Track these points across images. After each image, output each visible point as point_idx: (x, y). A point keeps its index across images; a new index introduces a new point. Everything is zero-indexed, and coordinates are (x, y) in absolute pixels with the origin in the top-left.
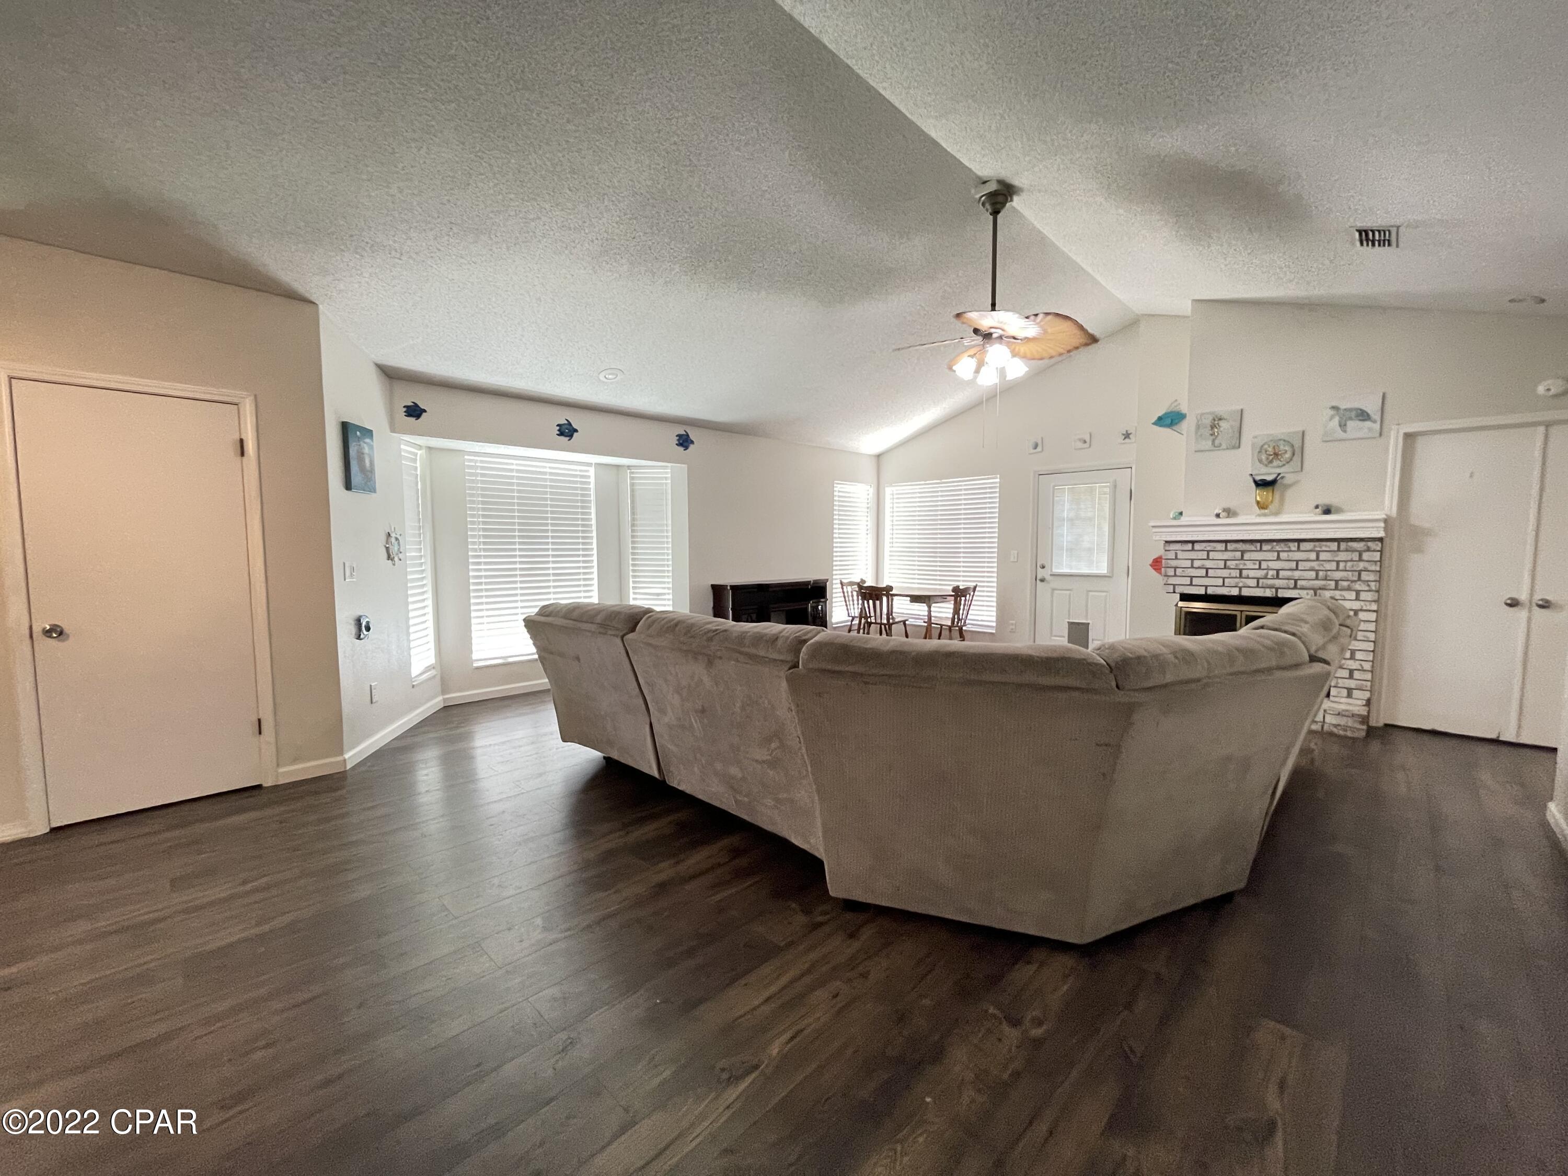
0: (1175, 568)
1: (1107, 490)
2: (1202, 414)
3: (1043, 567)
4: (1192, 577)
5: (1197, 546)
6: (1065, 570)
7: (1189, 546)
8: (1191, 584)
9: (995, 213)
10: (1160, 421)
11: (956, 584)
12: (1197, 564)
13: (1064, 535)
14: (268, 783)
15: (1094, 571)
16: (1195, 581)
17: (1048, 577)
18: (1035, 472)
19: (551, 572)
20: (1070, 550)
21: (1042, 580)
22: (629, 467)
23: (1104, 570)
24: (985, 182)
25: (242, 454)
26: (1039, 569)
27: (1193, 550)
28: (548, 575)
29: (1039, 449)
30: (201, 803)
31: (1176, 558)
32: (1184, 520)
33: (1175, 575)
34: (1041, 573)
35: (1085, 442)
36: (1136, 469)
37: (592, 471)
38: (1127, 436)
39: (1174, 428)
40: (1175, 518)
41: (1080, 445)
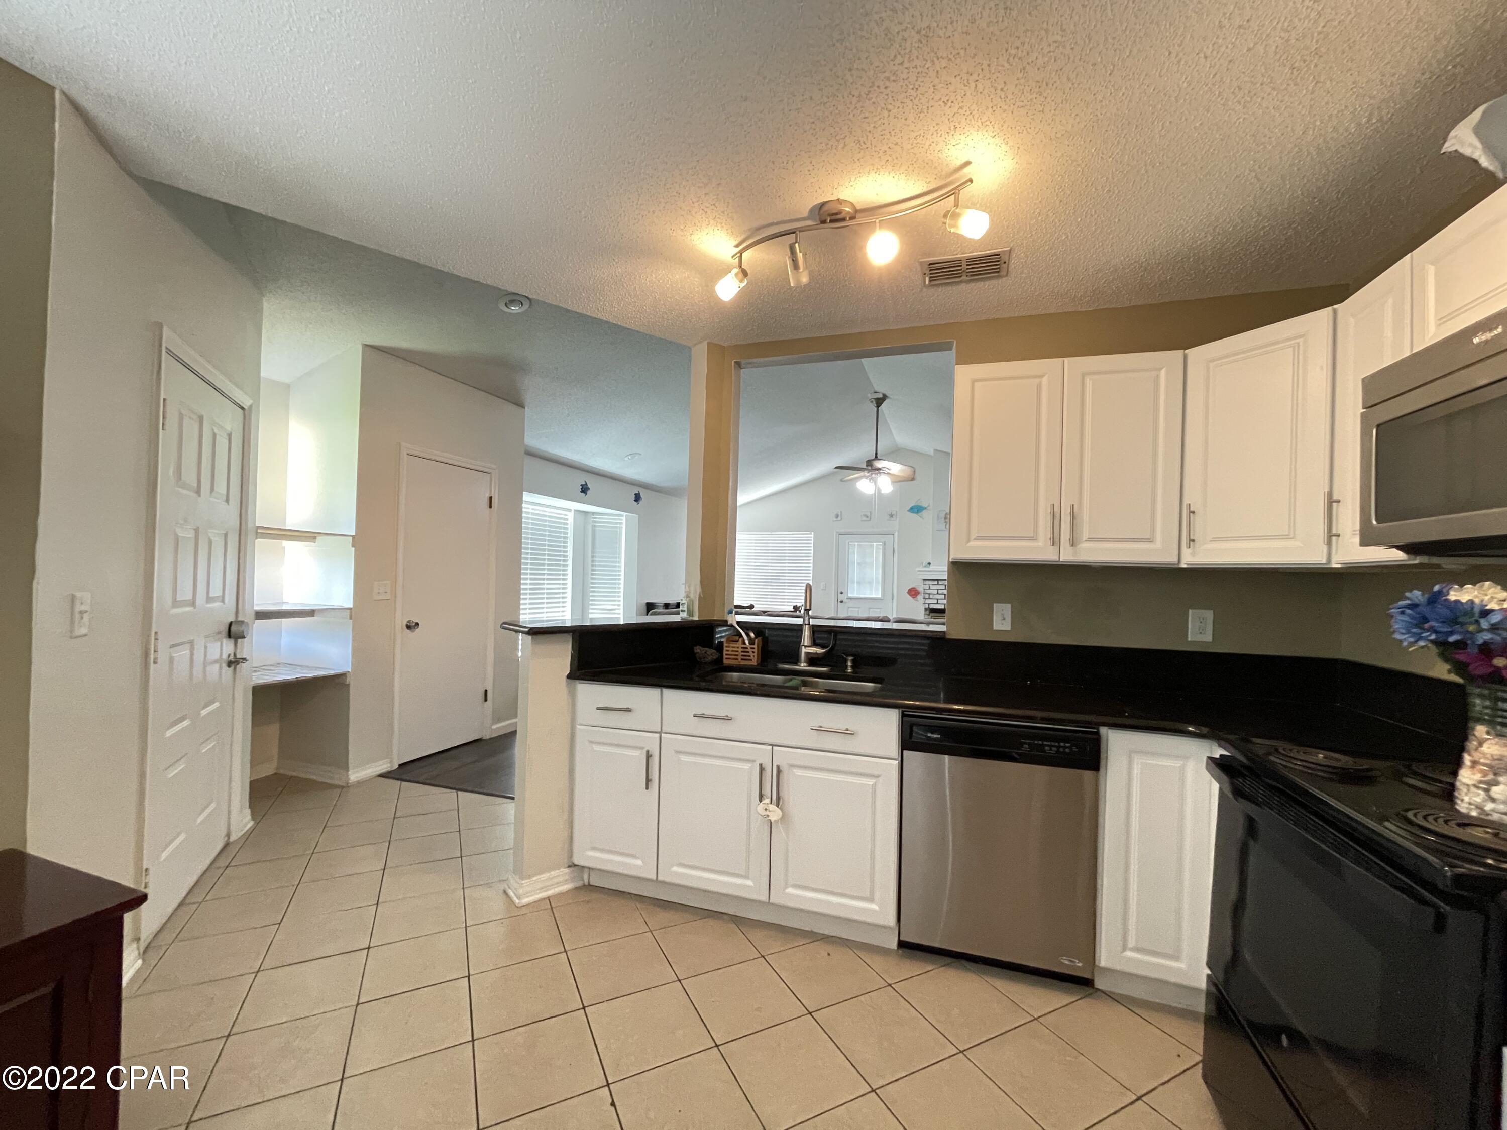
0: (929, 594)
1: (881, 547)
2: (940, 511)
3: (842, 593)
4: (938, 599)
5: (940, 582)
6: (855, 595)
7: (936, 582)
8: (937, 603)
9: (878, 407)
10: (912, 510)
11: (795, 604)
12: (940, 592)
13: (855, 573)
14: (487, 735)
15: (874, 596)
16: (940, 601)
17: (845, 600)
18: (837, 532)
19: (545, 591)
20: (858, 583)
21: (842, 602)
22: (593, 513)
23: (879, 596)
24: (876, 392)
25: (491, 507)
26: (839, 595)
27: (938, 584)
28: (543, 594)
29: (839, 518)
30: (460, 749)
31: (930, 589)
32: (932, 567)
33: (929, 598)
34: (841, 597)
35: (867, 517)
36: (899, 536)
37: (571, 516)
38: (891, 516)
39: (920, 514)
40: (925, 566)
41: (864, 518)
